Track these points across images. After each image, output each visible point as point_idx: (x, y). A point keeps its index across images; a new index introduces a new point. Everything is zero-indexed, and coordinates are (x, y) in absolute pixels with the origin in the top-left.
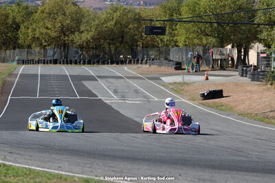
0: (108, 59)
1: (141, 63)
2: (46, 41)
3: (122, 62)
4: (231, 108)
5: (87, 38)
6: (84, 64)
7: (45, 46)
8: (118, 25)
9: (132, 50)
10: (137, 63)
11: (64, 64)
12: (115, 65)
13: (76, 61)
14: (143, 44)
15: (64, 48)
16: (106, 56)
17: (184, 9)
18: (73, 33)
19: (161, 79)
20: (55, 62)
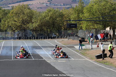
0: (47, 36)
1: (64, 38)
2: (15, 28)
3: (54, 38)
4: (111, 64)
5: (36, 26)
6: (34, 39)
7: (14, 30)
8: (51, 19)
9: (59, 31)
10: (62, 38)
11: (24, 39)
12: (50, 39)
13: (30, 37)
14: (64, 28)
15: (24, 31)
16: (46, 35)
17: (85, 11)
18: (28, 23)
19: (74, 47)
20: (20, 38)
